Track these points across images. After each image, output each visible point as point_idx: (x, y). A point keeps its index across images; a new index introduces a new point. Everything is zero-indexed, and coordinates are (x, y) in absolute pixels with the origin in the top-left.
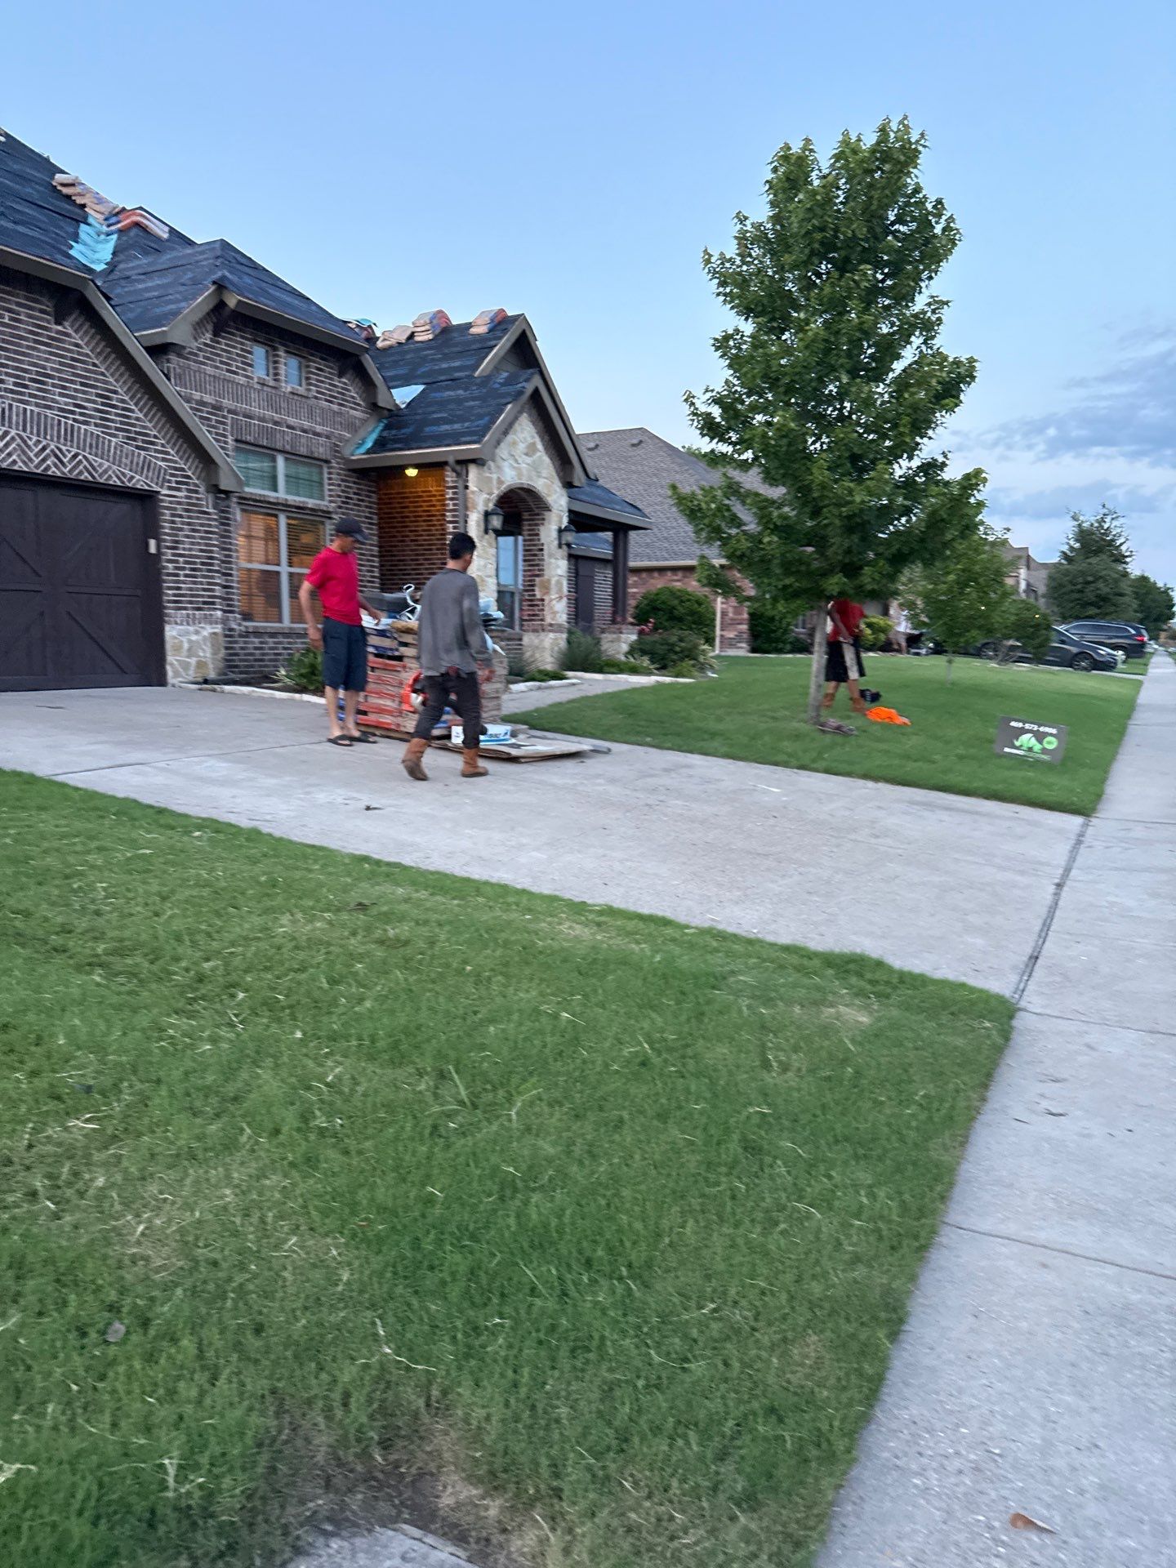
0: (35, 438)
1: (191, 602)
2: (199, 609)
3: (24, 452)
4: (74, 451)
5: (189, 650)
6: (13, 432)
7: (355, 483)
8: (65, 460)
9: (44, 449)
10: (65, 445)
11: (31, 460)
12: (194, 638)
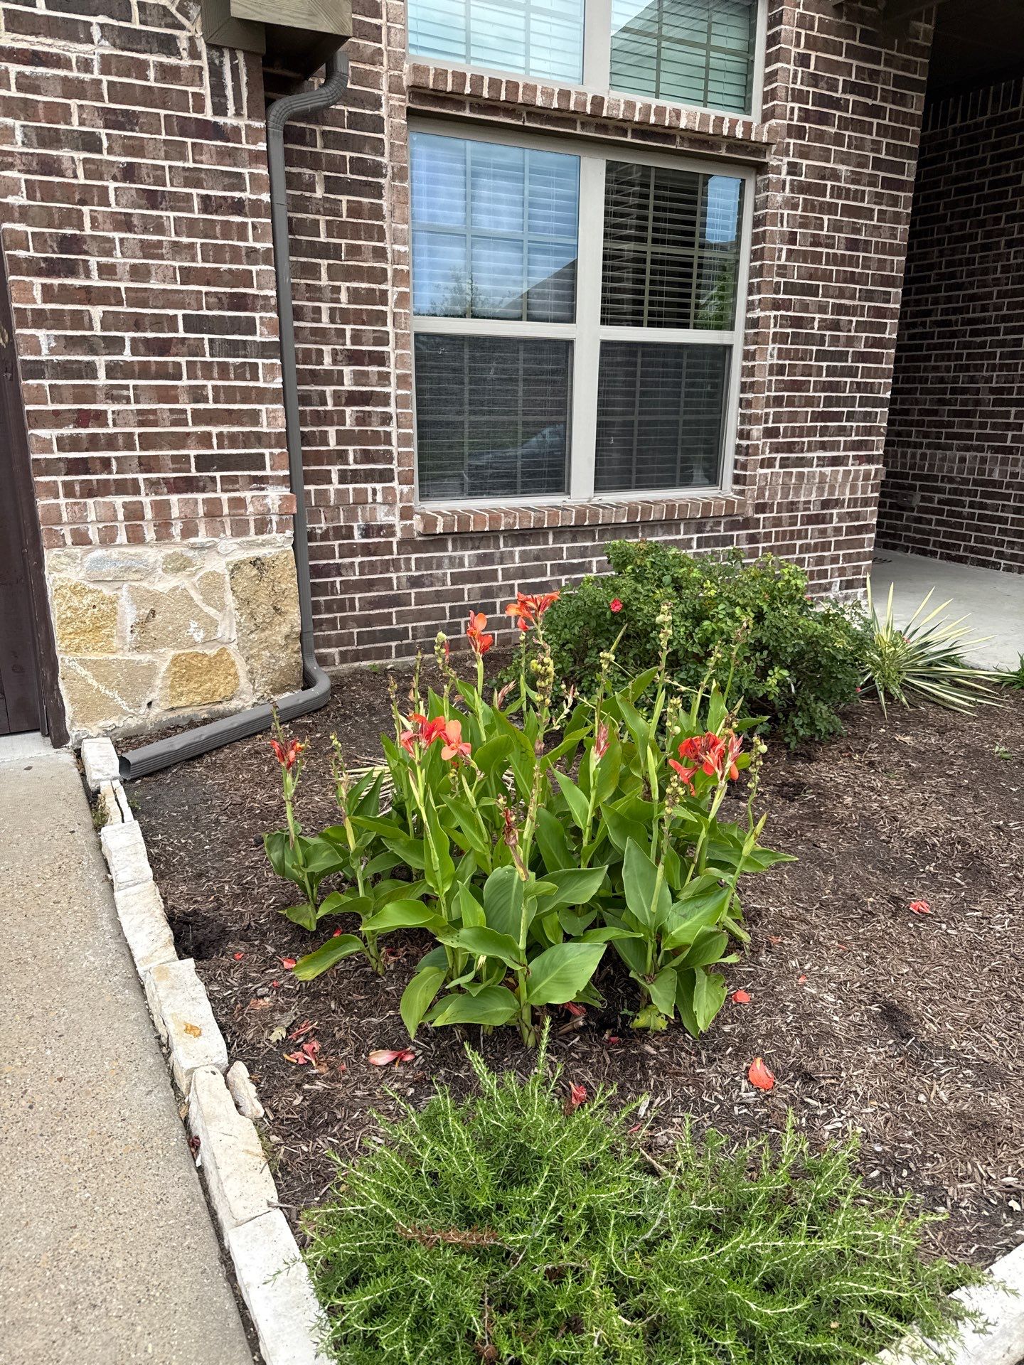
1: (146, 465)
2: (188, 485)
5: (142, 624)
7: (852, 52)
12: (164, 584)
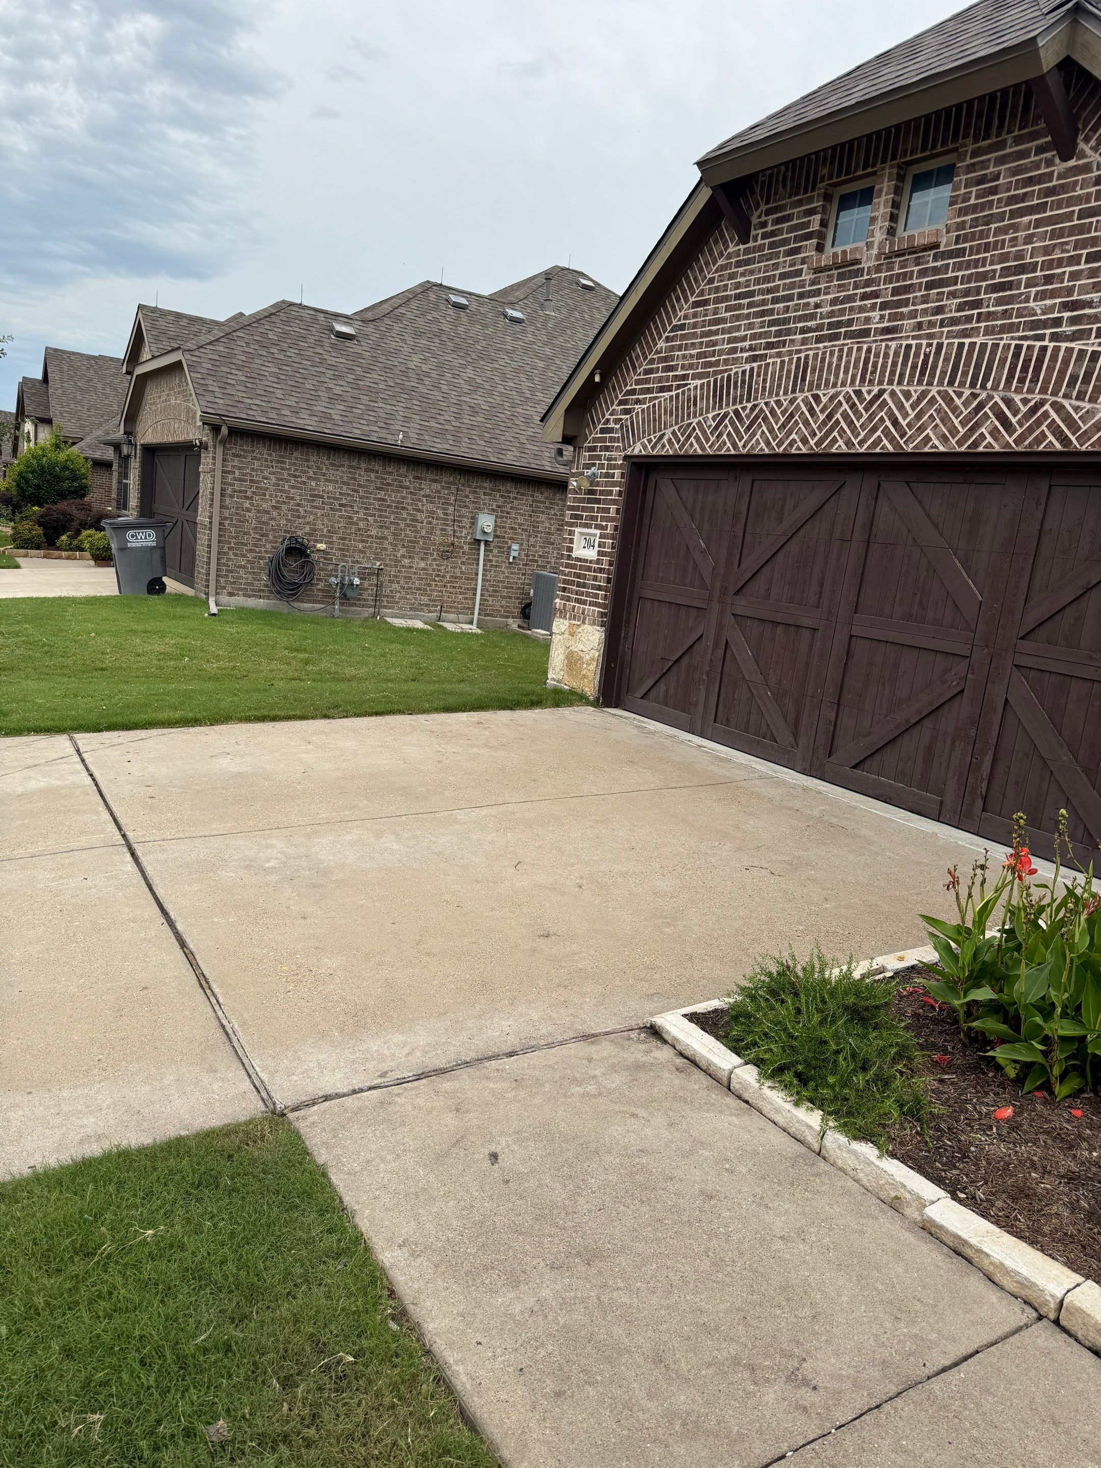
0: (967, 392)
3: (945, 419)
4: (1037, 397)
6: (934, 391)
8: (1014, 420)
9: (981, 406)
10: (1018, 390)
11: (953, 431)
